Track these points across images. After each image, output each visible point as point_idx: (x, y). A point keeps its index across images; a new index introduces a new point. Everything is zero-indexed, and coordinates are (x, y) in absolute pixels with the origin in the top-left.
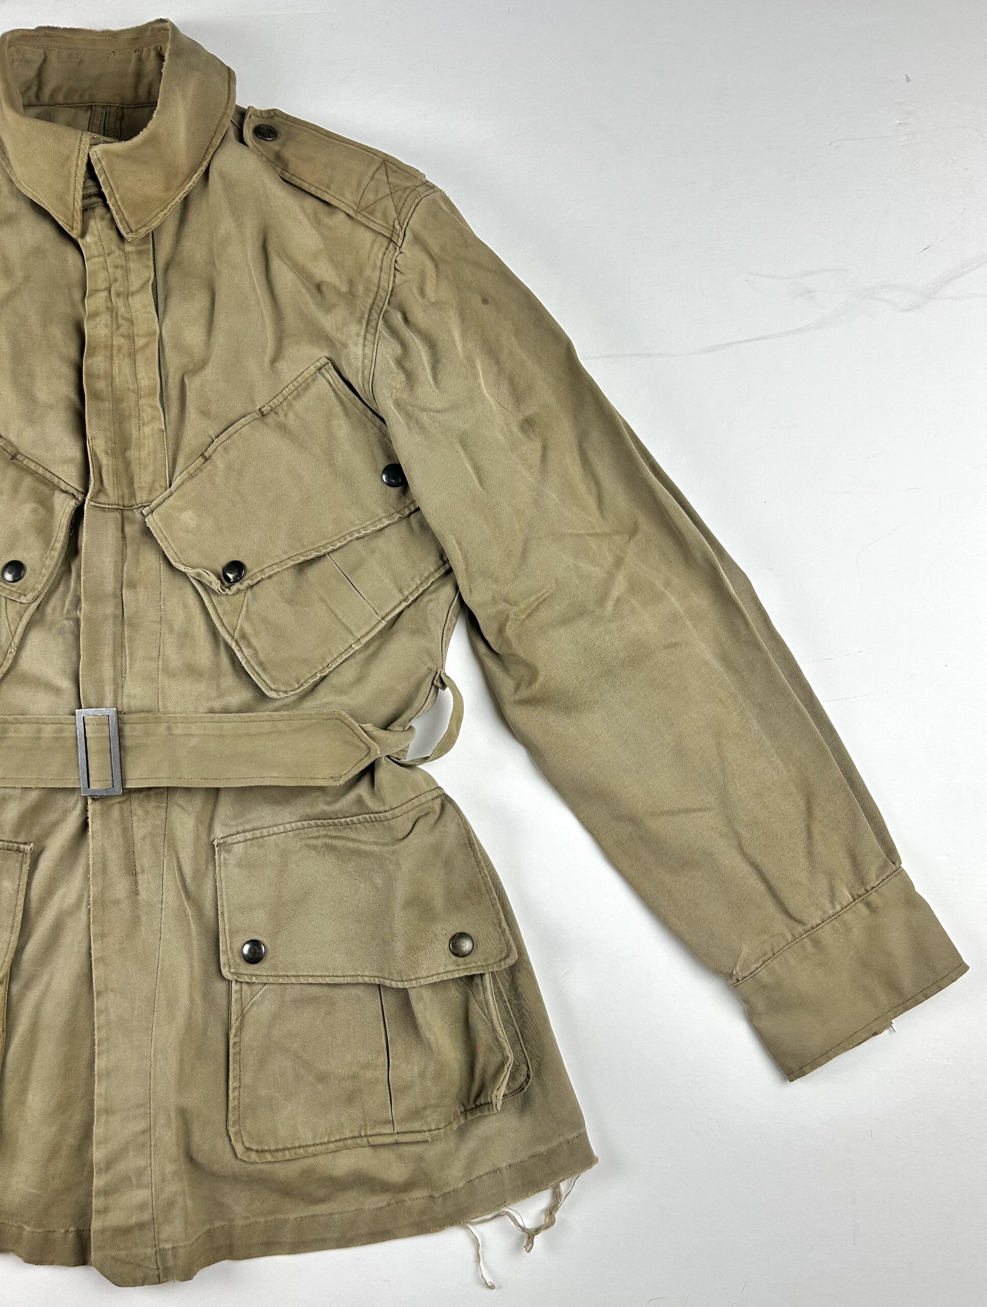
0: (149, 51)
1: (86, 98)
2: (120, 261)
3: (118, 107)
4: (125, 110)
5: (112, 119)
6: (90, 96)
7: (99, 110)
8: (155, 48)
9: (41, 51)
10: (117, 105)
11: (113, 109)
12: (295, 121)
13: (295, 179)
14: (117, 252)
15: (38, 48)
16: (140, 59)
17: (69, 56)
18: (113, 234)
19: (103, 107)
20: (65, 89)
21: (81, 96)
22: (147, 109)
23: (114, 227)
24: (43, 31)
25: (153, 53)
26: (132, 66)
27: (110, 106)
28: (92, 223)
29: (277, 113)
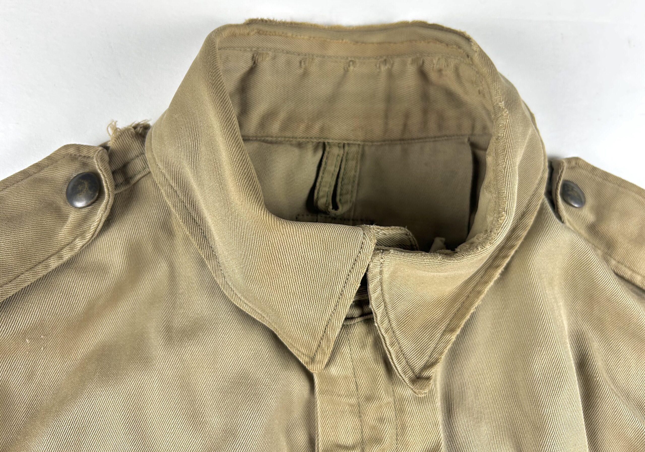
0: (404, 64)
1: (315, 130)
2: (389, 413)
3: (359, 145)
4: (367, 148)
5: (352, 163)
6: (322, 129)
7: (336, 151)
8: (413, 61)
9: (249, 55)
10: (359, 142)
11: (354, 149)
12: (606, 176)
13: (624, 268)
14: (387, 399)
15: (245, 51)
16: (390, 75)
17: (288, 63)
18: (381, 370)
19: (339, 145)
20: (282, 115)
21: (308, 128)
22: (398, 149)
23: (381, 360)
24: (255, 27)
25: (411, 70)
26: (382, 83)
27: (349, 144)
28: (345, 349)
29: (581, 163)
